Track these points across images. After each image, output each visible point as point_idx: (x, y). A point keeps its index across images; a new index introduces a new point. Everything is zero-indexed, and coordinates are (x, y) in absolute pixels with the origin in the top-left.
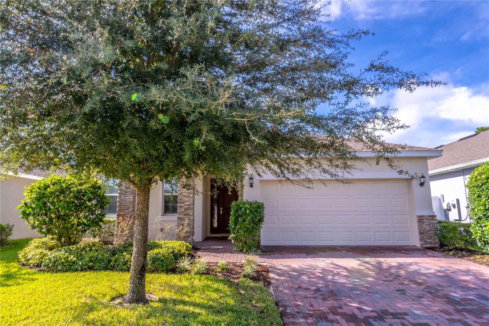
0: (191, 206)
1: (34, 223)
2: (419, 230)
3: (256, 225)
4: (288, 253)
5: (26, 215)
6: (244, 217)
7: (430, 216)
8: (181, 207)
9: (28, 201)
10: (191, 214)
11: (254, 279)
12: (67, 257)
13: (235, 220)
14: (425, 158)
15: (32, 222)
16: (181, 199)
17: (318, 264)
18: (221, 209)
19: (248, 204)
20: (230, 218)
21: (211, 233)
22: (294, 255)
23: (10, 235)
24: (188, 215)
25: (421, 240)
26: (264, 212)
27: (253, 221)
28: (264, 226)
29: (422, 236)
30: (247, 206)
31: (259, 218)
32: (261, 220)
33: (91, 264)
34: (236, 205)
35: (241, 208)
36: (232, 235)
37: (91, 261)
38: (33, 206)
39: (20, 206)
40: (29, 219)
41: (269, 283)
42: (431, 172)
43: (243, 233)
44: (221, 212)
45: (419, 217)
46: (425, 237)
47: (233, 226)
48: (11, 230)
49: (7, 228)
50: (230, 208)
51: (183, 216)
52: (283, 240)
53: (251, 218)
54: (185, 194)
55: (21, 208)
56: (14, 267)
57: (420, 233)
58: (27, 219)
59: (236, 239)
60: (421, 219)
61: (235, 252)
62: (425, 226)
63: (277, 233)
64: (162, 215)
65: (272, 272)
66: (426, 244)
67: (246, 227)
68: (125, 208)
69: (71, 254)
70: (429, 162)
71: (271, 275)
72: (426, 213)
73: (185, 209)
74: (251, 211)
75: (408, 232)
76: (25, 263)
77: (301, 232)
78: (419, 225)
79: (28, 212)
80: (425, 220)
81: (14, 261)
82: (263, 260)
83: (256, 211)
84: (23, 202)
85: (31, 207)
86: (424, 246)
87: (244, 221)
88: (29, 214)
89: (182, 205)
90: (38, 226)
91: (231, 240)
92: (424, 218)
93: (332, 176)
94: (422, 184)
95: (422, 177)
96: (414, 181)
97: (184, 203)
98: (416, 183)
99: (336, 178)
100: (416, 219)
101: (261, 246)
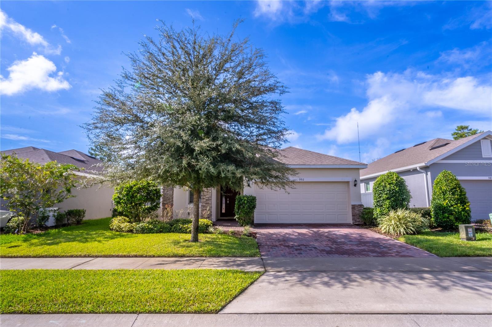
0: (210, 198)
2: (352, 213)
3: (251, 210)
4: (270, 227)
6: (244, 205)
7: (359, 205)
8: (204, 198)
10: (210, 203)
11: (248, 236)
13: (238, 207)
14: (358, 169)
16: (204, 194)
17: (284, 231)
18: (228, 199)
19: (246, 197)
20: (235, 205)
21: (221, 216)
22: (273, 228)
24: (208, 203)
25: (353, 220)
26: (256, 202)
27: (249, 207)
28: (256, 211)
29: (354, 217)
30: (245, 198)
31: (253, 206)
32: (254, 207)
33: (161, 230)
34: (239, 198)
35: (242, 200)
36: (236, 216)
41: (256, 238)
42: (361, 178)
43: (243, 215)
44: (228, 202)
45: (352, 205)
46: (355, 218)
47: (237, 211)
49: (83, 212)
50: (235, 200)
51: (205, 205)
52: (268, 220)
53: (248, 206)
57: (353, 215)
59: (239, 218)
60: (354, 207)
61: (238, 226)
62: (356, 211)
63: (265, 215)
64: (188, 204)
65: (258, 234)
66: (356, 222)
67: (245, 211)
68: (167, 199)
70: (361, 171)
71: (257, 235)
72: (357, 203)
73: (206, 200)
74: (248, 201)
75: (347, 215)
77: (280, 215)
78: (352, 211)
80: (356, 208)
82: (254, 229)
83: (251, 202)
86: (354, 223)
87: (244, 207)
89: (204, 197)
91: (236, 219)
92: (356, 206)
93: (300, 179)
94: (355, 185)
95: (356, 181)
96: (350, 183)
97: (205, 196)
98: (351, 184)
99: (302, 181)
100: (351, 207)
101: (254, 224)
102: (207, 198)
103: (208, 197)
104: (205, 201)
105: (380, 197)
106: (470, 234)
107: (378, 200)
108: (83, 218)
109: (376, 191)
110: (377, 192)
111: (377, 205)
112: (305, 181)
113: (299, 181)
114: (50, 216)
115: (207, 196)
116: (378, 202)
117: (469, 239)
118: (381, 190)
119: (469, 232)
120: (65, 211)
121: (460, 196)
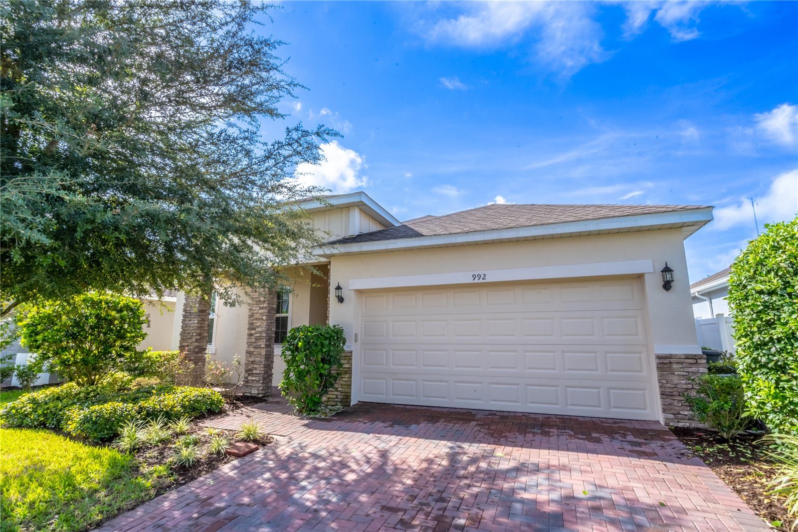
2: (661, 387)
7: (688, 357)
8: (252, 335)
10: (262, 346)
14: (676, 229)
24: (259, 347)
25: (665, 410)
29: (668, 401)
45: (659, 357)
46: (676, 403)
51: (252, 350)
52: (394, 394)
54: (257, 316)
57: (662, 394)
60: (665, 363)
62: (675, 379)
63: (384, 381)
66: (679, 420)
72: (679, 349)
77: (424, 381)
78: (661, 378)
80: (675, 366)
86: (673, 424)
92: (672, 360)
93: (474, 277)
94: (667, 286)
95: (667, 270)
96: (648, 280)
97: (255, 329)
98: (653, 283)
99: (481, 281)
100: (654, 363)
101: (353, 402)
102: (258, 335)
103: (261, 332)
104: (253, 340)
105: (770, 324)
107: (757, 337)
109: (746, 299)
110: (751, 302)
111: (755, 360)
112: (488, 280)
113: (470, 281)
115: (258, 330)
116: (758, 347)
118: (771, 293)
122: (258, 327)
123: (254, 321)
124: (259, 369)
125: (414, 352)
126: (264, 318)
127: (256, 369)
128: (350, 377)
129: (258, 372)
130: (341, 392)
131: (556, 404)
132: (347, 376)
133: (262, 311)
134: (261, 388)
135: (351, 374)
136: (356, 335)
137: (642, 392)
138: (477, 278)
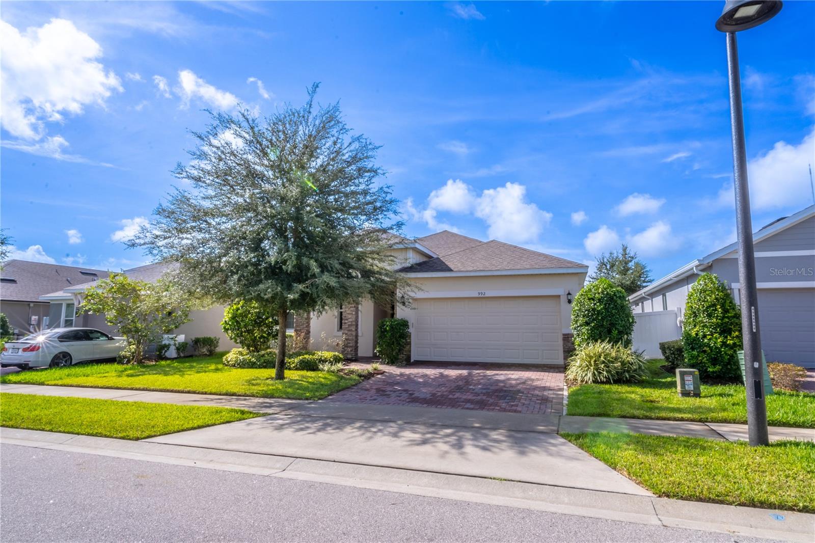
0: (354, 323)
1: (232, 336)
2: (564, 348)
5: (226, 330)
6: (385, 333)
8: (345, 323)
9: (227, 319)
10: (353, 330)
12: (251, 359)
13: (380, 336)
14: (575, 274)
15: (230, 335)
16: (345, 317)
19: (390, 322)
23: (217, 347)
24: (351, 331)
25: (564, 359)
27: (394, 336)
29: (566, 354)
30: (388, 323)
33: (265, 364)
34: (382, 322)
35: (385, 325)
36: (378, 349)
37: (265, 362)
38: (230, 323)
39: (222, 323)
40: (228, 332)
43: (385, 347)
45: (564, 335)
47: (379, 341)
48: (217, 342)
49: (215, 340)
51: (347, 332)
52: (434, 356)
54: (348, 312)
55: (223, 324)
56: (220, 366)
57: (564, 351)
58: (227, 332)
59: (380, 352)
60: (566, 338)
62: (569, 345)
63: (429, 349)
64: (338, 331)
67: (387, 342)
69: (253, 357)
73: (349, 325)
74: (392, 328)
76: (227, 364)
77: (451, 348)
78: (564, 344)
79: (227, 327)
80: (570, 339)
81: (220, 364)
84: (224, 320)
85: (229, 324)
87: (386, 336)
88: (228, 329)
89: (346, 321)
90: (234, 338)
92: (569, 336)
93: (479, 294)
94: (569, 301)
95: (569, 294)
96: (561, 298)
98: (564, 299)
99: (482, 296)
100: (562, 338)
101: (412, 361)
102: (350, 323)
103: (352, 322)
104: (347, 326)
106: (688, 385)
108: (215, 348)
112: (486, 295)
113: (477, 295)
114: (170, 345)
115: (350, 320)
117: (685, 394)
119: (687, 382)
120: (192, 340)
121: (722, 319)
122: (349, 318)
123: (347, 315)
124: (352, 344)
125: (445, 333)
126: (354, 313)
127: (349, 343)
128: (410, 347)
129: (351, 345)
130: (405, 355)
131: (518, 358)
132: (409, 346)
133: (352, 309)
134: (354, 354)
135: (411, 345)
136: (413, 324)
137: (557, 351)
138: (481, 294)
